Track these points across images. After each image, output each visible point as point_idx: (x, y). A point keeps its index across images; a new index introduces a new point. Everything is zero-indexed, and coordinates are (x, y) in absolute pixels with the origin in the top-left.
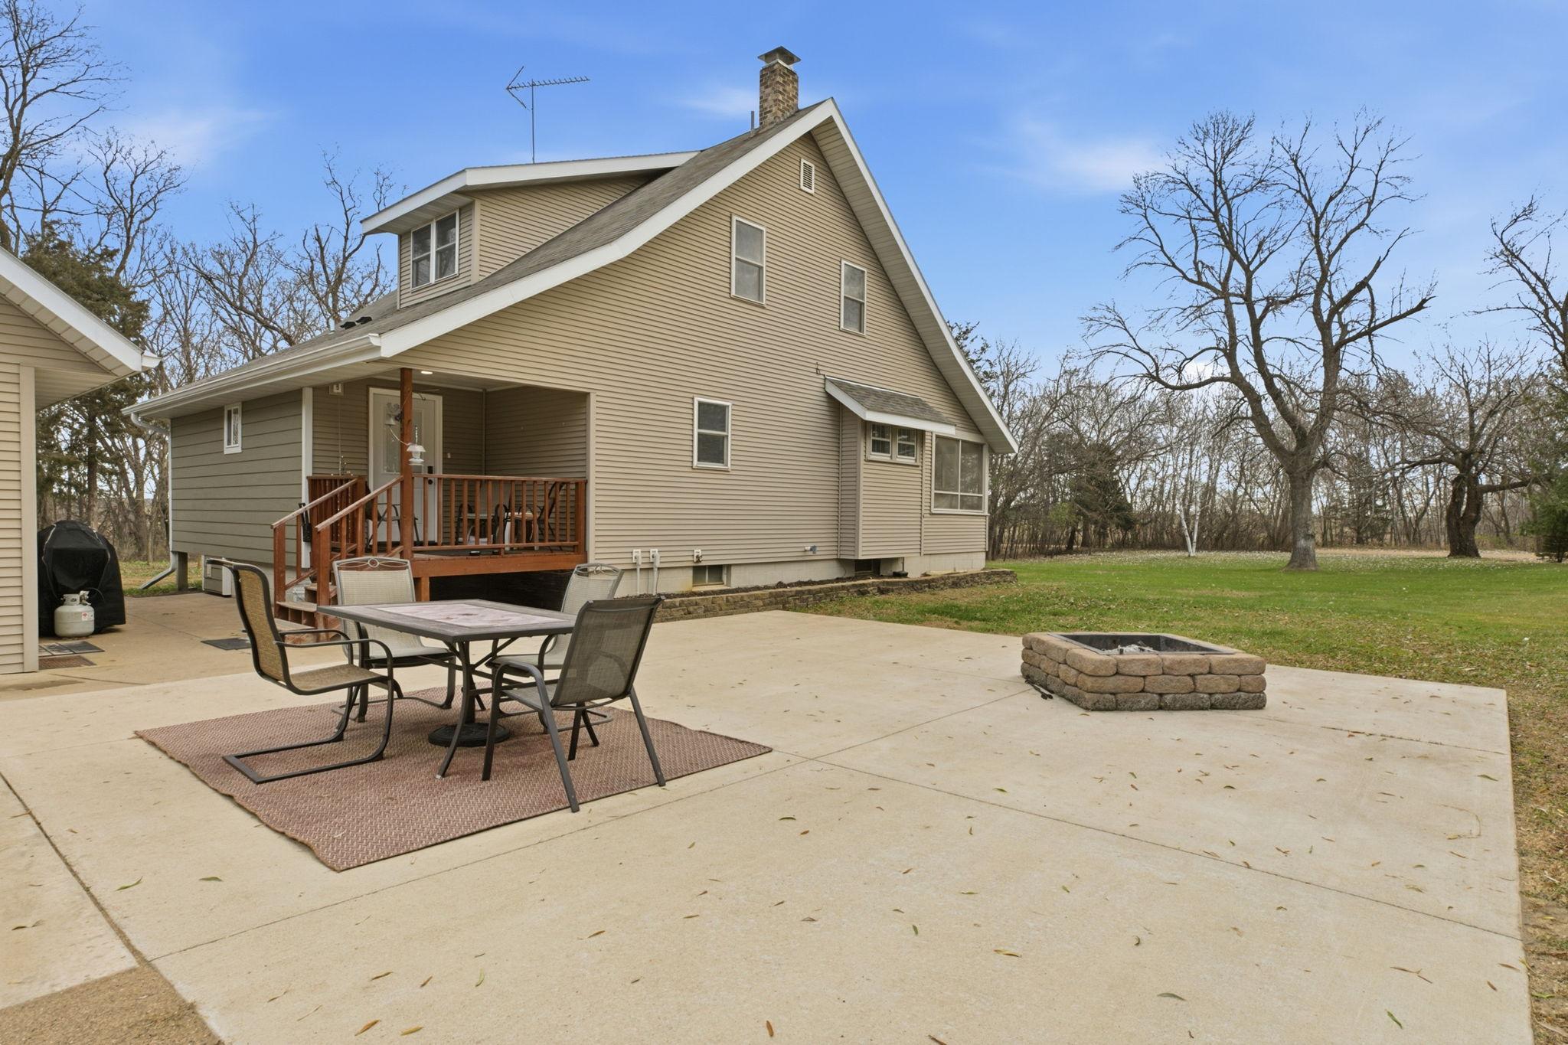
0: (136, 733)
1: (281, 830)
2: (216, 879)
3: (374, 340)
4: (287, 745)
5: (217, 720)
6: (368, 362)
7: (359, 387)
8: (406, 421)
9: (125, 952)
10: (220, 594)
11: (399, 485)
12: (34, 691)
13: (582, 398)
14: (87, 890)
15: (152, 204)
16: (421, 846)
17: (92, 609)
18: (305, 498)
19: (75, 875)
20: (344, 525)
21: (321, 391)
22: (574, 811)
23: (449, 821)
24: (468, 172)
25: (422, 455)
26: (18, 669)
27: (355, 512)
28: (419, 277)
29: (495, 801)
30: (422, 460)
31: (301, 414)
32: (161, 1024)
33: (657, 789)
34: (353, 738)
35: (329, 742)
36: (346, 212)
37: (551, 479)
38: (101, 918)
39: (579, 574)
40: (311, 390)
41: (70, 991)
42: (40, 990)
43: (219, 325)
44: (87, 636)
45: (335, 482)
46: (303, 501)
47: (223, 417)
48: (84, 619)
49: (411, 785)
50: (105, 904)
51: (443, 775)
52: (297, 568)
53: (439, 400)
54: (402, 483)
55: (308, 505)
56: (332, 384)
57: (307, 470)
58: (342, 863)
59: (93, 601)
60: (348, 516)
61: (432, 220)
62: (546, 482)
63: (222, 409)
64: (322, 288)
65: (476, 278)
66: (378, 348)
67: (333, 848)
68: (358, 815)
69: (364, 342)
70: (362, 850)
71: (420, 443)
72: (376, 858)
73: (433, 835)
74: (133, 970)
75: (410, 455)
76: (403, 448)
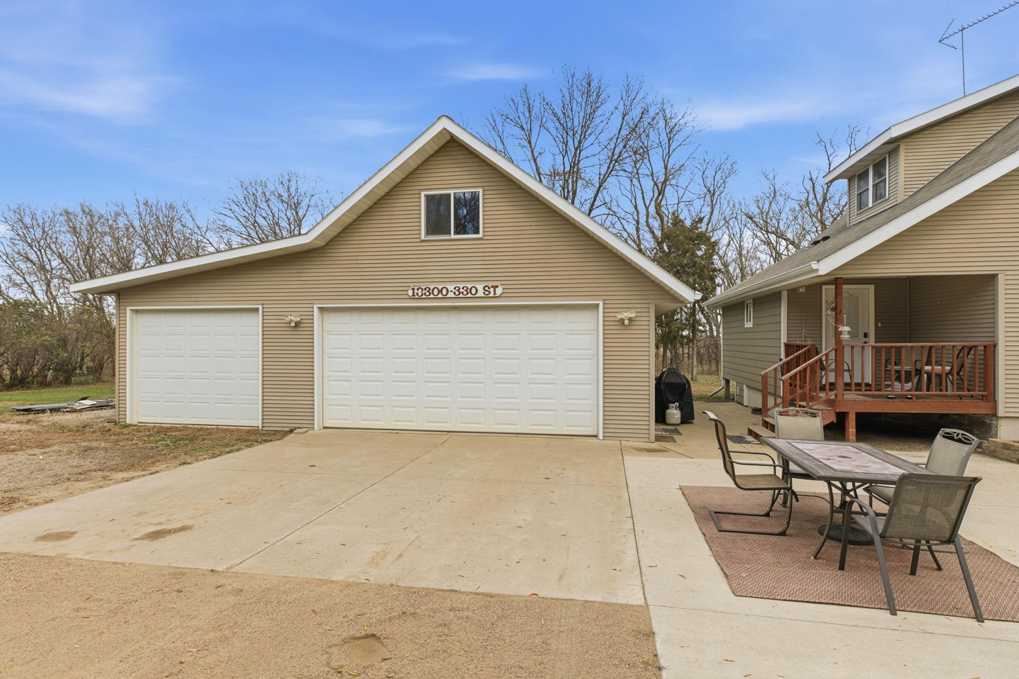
0: (680, 486)
1: (719, 561)
2: (683, 577)
3: (814, 266)
4: (741, 512)
5: (715, 488)
6: (812, 278)
7: (815, 288)
8: (838, 311)
9: (642, 597)
10: (743, 405)
11: (834, 351)
12: (651, 453)
13: (993, 277)
14: (639, 562)
15: (723, 185)
16: (782, 598)
17: (679, 412)
18: (783, 356)
19: (638, 553)
20: (798, 377)
21: (793, 292)
22: (892, 614)
23: (806, 589)
24: (893, 128)
25: (849, 333)
26: (647, 440)
27: (805, 369)
28: (861, 205)
29: (840, 587)
30: (849, 336)
31: (781, 306)
32: (641, 635)
33: (974, 622)
34: (776, 517)
35: (762, 516)
36: (828, 157)
37: (959, 344)
38: (640, 578)
39: (944, 436)
40: (786, 292)
41: (621, 605)
42: (613, 600)
43: (757, 241)
44: (678, 425)
45: (799, 347)
46: (782, 358)
47: (744, 307)
48: (676, 417)
49: (795, 557)
50: (643, 571)
51: (815, 558)
52: (775, 395)
53: (872, 288)
54: (836, 350)
55: (785, 360)
56: (799, 288)
57: (784, 339)
58: (739, 592)
59: (681, 408)
60: (800, 371)
61: (870, 165)
62: (954, 346)
63: (744, 302)
64: (814, 208)
65: (900, 199)
66: (817, 270)
67: (738, 581)
68: (758, 567)
69: (809, 267)
70: (752, 588)
71: (846, 326)
72: (756, 595)
73: (793, 594)
74: (642, 606)
75: (841, 333)
76: (836, 328)
